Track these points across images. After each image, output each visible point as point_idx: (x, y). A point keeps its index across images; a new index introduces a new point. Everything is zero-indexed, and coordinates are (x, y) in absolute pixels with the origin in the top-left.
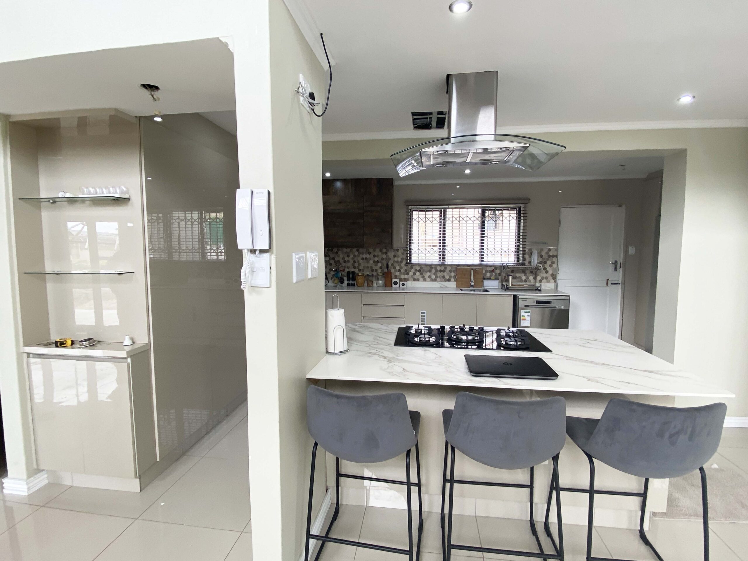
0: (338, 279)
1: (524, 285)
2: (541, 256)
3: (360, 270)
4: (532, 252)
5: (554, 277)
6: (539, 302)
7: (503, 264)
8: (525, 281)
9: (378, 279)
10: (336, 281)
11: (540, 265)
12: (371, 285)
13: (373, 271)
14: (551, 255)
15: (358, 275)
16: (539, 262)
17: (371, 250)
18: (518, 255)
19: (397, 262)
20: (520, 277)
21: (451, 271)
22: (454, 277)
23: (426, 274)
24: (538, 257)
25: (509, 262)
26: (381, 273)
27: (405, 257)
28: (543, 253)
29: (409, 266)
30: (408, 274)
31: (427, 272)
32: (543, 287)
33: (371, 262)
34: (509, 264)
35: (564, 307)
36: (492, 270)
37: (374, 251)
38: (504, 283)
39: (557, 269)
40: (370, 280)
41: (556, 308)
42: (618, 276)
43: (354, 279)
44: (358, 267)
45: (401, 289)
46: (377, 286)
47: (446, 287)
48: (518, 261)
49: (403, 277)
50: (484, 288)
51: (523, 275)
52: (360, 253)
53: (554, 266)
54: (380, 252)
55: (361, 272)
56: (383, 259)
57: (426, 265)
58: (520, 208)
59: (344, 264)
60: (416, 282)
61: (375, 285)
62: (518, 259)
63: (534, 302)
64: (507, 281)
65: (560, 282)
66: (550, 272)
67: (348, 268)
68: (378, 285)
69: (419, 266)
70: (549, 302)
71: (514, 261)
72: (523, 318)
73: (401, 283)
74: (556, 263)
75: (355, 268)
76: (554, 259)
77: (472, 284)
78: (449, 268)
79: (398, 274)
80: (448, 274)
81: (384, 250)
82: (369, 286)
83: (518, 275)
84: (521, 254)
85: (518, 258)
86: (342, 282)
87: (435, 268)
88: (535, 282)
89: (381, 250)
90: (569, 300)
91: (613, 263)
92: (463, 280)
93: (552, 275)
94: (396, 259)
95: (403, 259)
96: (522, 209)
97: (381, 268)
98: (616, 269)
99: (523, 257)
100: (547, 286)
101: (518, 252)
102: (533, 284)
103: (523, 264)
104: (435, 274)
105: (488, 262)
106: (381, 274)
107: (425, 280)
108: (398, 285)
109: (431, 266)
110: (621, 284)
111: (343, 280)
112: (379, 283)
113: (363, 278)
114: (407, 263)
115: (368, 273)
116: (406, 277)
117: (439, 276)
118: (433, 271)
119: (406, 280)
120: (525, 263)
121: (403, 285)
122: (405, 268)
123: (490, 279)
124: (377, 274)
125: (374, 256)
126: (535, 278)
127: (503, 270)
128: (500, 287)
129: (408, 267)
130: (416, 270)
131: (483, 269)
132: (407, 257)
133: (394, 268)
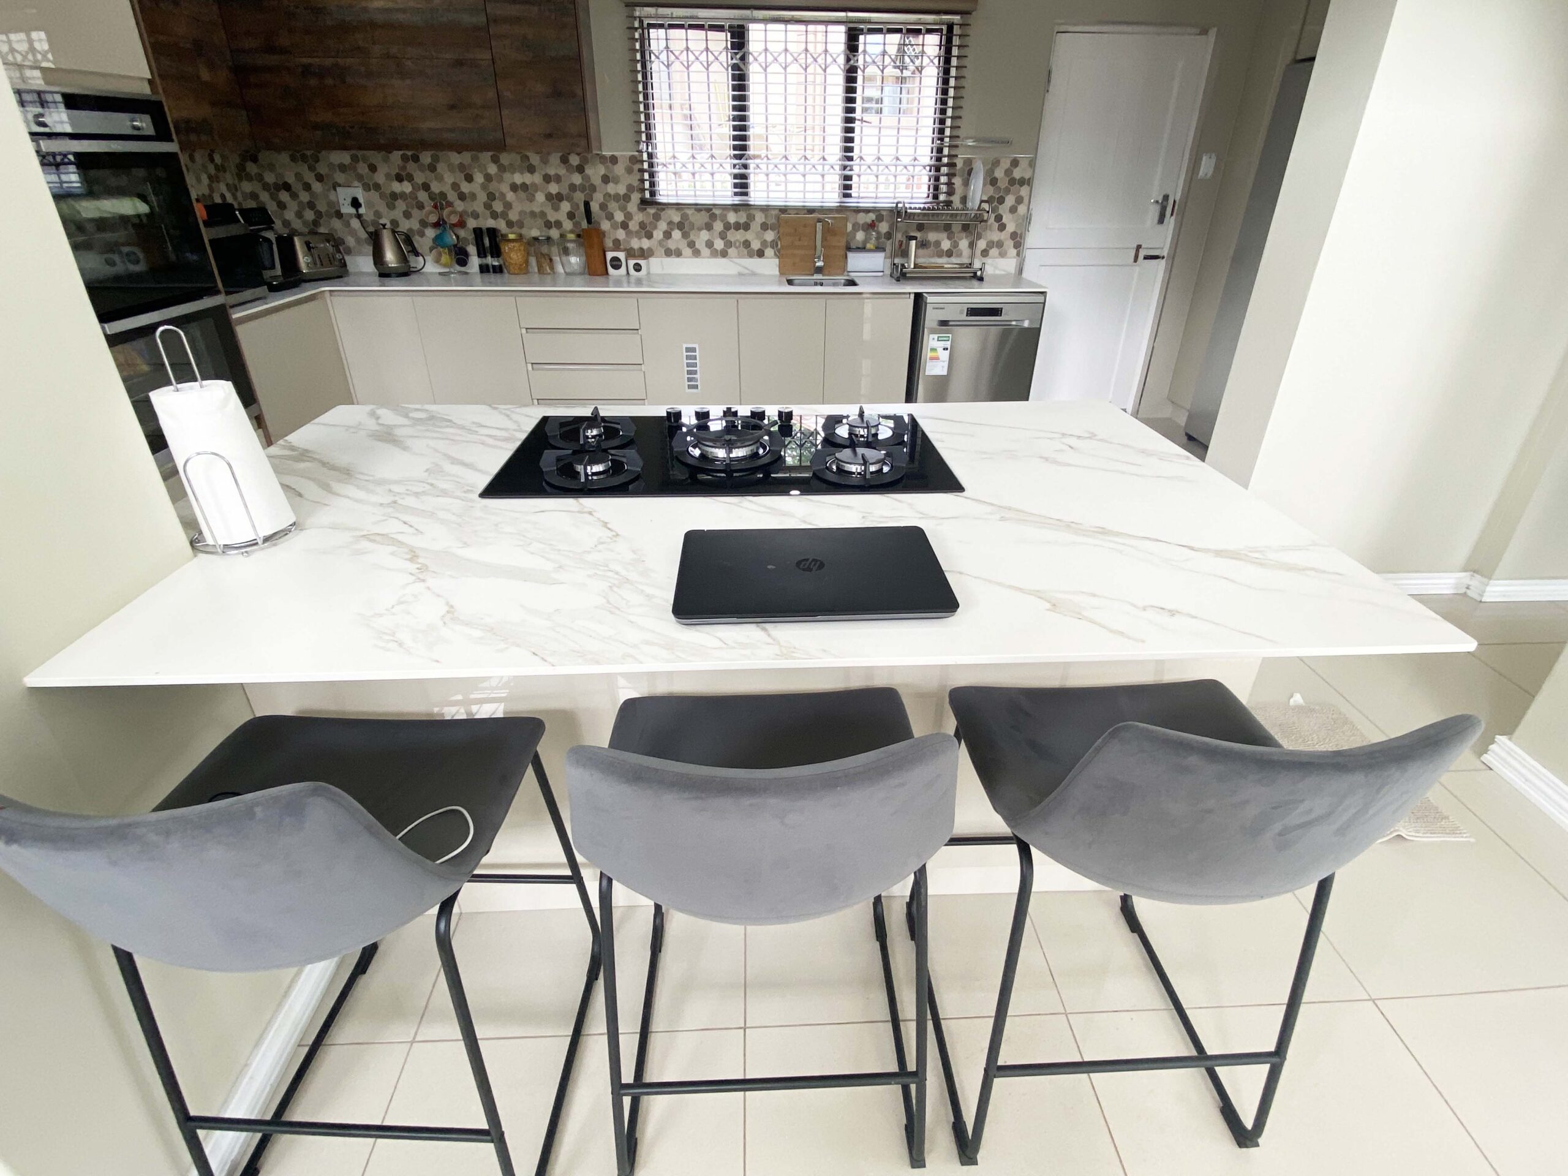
0: (450, 251)
1: (946, 266)
2: (994, 182)
3: (510, 224)
4: (972, 169)
5: (1018, 240)
6: (973, 312)
7: (897, 203)
8: (949, 254)
9: (566, 252)
10: (445, 258)
11: (986, 206)
12: (549, 271)
13: (548, 225)
14: (1018, 177)
15: (504, 236)
16: (985, 198)
17: (535, 159)
18: (937, 179)
19: (617, 197)
20: (938, 244)
21: (764, 227)
22: (774, 245)
23: (699, 237)
24: (984, 185)
25: (912, 198)
26: (571, 232)
27: (636, 183)
28: (999, 173)
29: (652, 211)
30: (649, 236)
31: (700, 229)
32: (989, 270)
33: (540, 197)
34: (913, 206)
35: (1030, 324)
36: (869, 221)
37: (545, 162)
38: (897, 261)
39: (1028, 219)
40: (543, 255)
41: (1010, 325)
42: (1162, 238)
43: (496, 252)
44: (504, 215)
45: (632, 280)
46: (565, 272)
47: (754, 274)
48: (936, 197)
49: (635, 244)
50: (848, 275)
51: (944, 235)
52: (502, 168)
53: (1022, 209)
54: (562, 165)
55: (515, 229)
56: (573, 187)
57: (698, 208)
58: (950, 27)
59: (459, 206)
60: (674, 260)
61: (560, 269)
62: (937, 190)
63: (961, 312)
64: (905, 254)
65: (1030, 256)
66: (1011, 228)
67: (476, 216)
68: (568, 270)
69: (677, 209)
70: (995, 312)
71: (926, 195)
72: (933, 354)
73: (631, 263)
74: (1026, 200)
75: (495, 215)
76: (1024, 191)
77: (820, 264)
78: (760, 218)
79: (621, 234)
80: (758, 236)
81: (574, 160)
82: (544, 274)
83: (932, 236)
84: (944, 175)
85: (936, 188)
86: (462, 258)
87: (723, 218)
88: (972, 256)
89: (564, 160)
90: (1044, 303)
91: (1157, 202)
92: (797, 252)
93: (1014, 236)
94: (611, 188)
95: (630, 188)
96: (956, 30)
97: (571, 216)
98: (1161, 220)
99: (950, 184)
100: (999, 266)
101: (938, 169)
102: (966, 261)
103: (948, 204)
104: (722, 236)
105: (862, 198)
106: (572, 236)
107: (697, 253)
108: (623, 270)
109: (711, 210)
110: (1165, 260)
111: (466, 254)
112: (570, 263)
113: (522, 248)
114: (644, 203)
115: (535, 233)
116: (645, 244)
117: (732, 240)
118: (718, 226)
119: (644, 254)
120: (952, 202)
121: (638, 268)
122: (638, 217)
123: (862, 249)
124: (562, 236)
125: (547, 179)
126: (972, 245)
127: (897, 222)
128: (888, 272)
129: (649, 213)
130: (670, 223)
131: (847, 219)
132: (642, 181)
133: (610, 217)
